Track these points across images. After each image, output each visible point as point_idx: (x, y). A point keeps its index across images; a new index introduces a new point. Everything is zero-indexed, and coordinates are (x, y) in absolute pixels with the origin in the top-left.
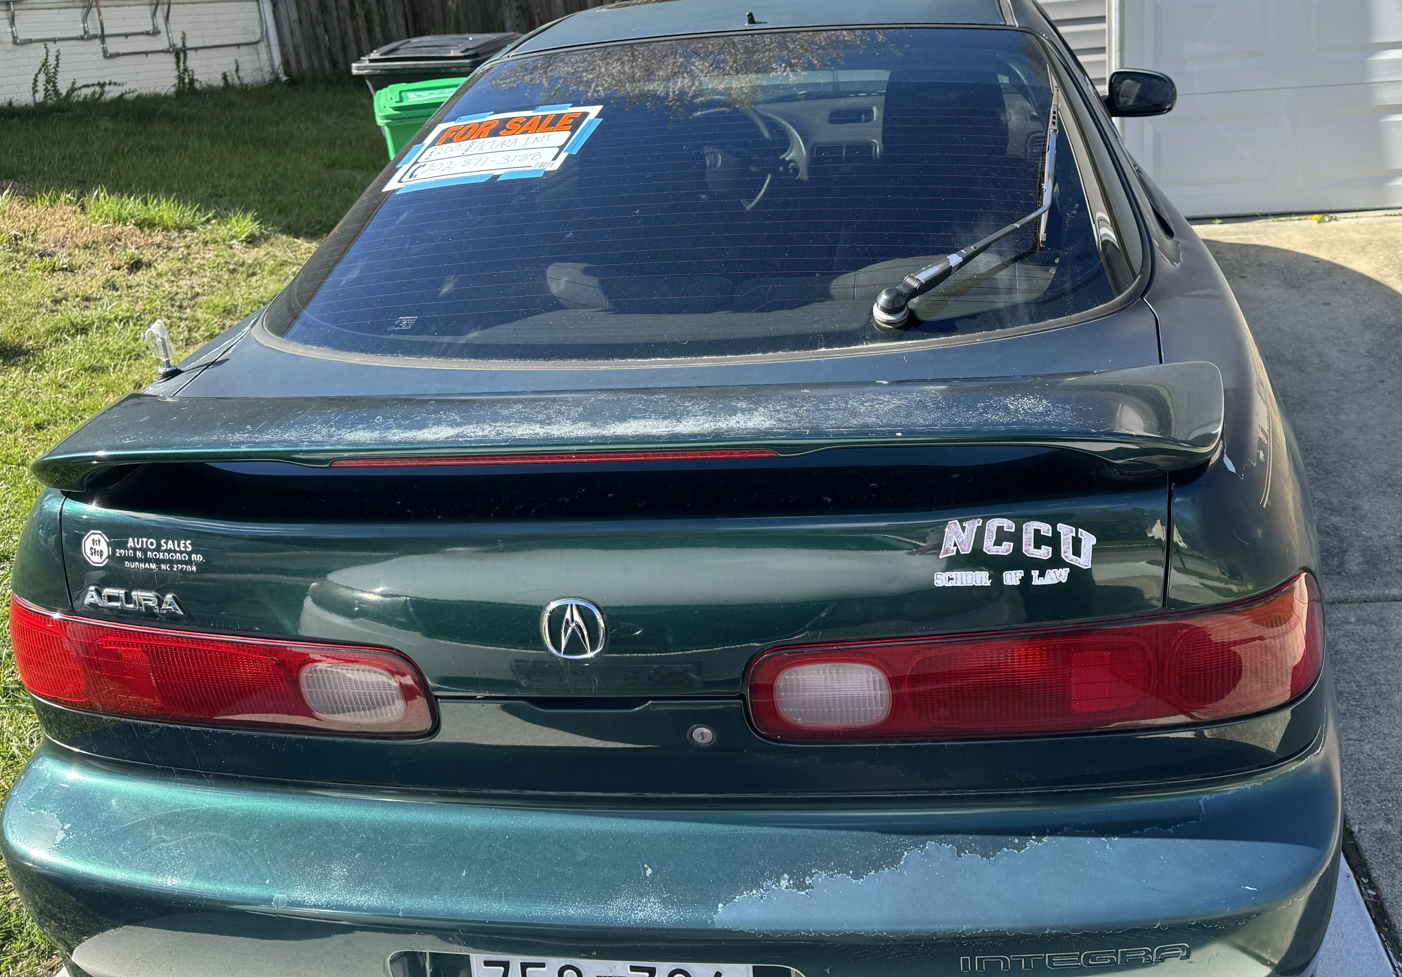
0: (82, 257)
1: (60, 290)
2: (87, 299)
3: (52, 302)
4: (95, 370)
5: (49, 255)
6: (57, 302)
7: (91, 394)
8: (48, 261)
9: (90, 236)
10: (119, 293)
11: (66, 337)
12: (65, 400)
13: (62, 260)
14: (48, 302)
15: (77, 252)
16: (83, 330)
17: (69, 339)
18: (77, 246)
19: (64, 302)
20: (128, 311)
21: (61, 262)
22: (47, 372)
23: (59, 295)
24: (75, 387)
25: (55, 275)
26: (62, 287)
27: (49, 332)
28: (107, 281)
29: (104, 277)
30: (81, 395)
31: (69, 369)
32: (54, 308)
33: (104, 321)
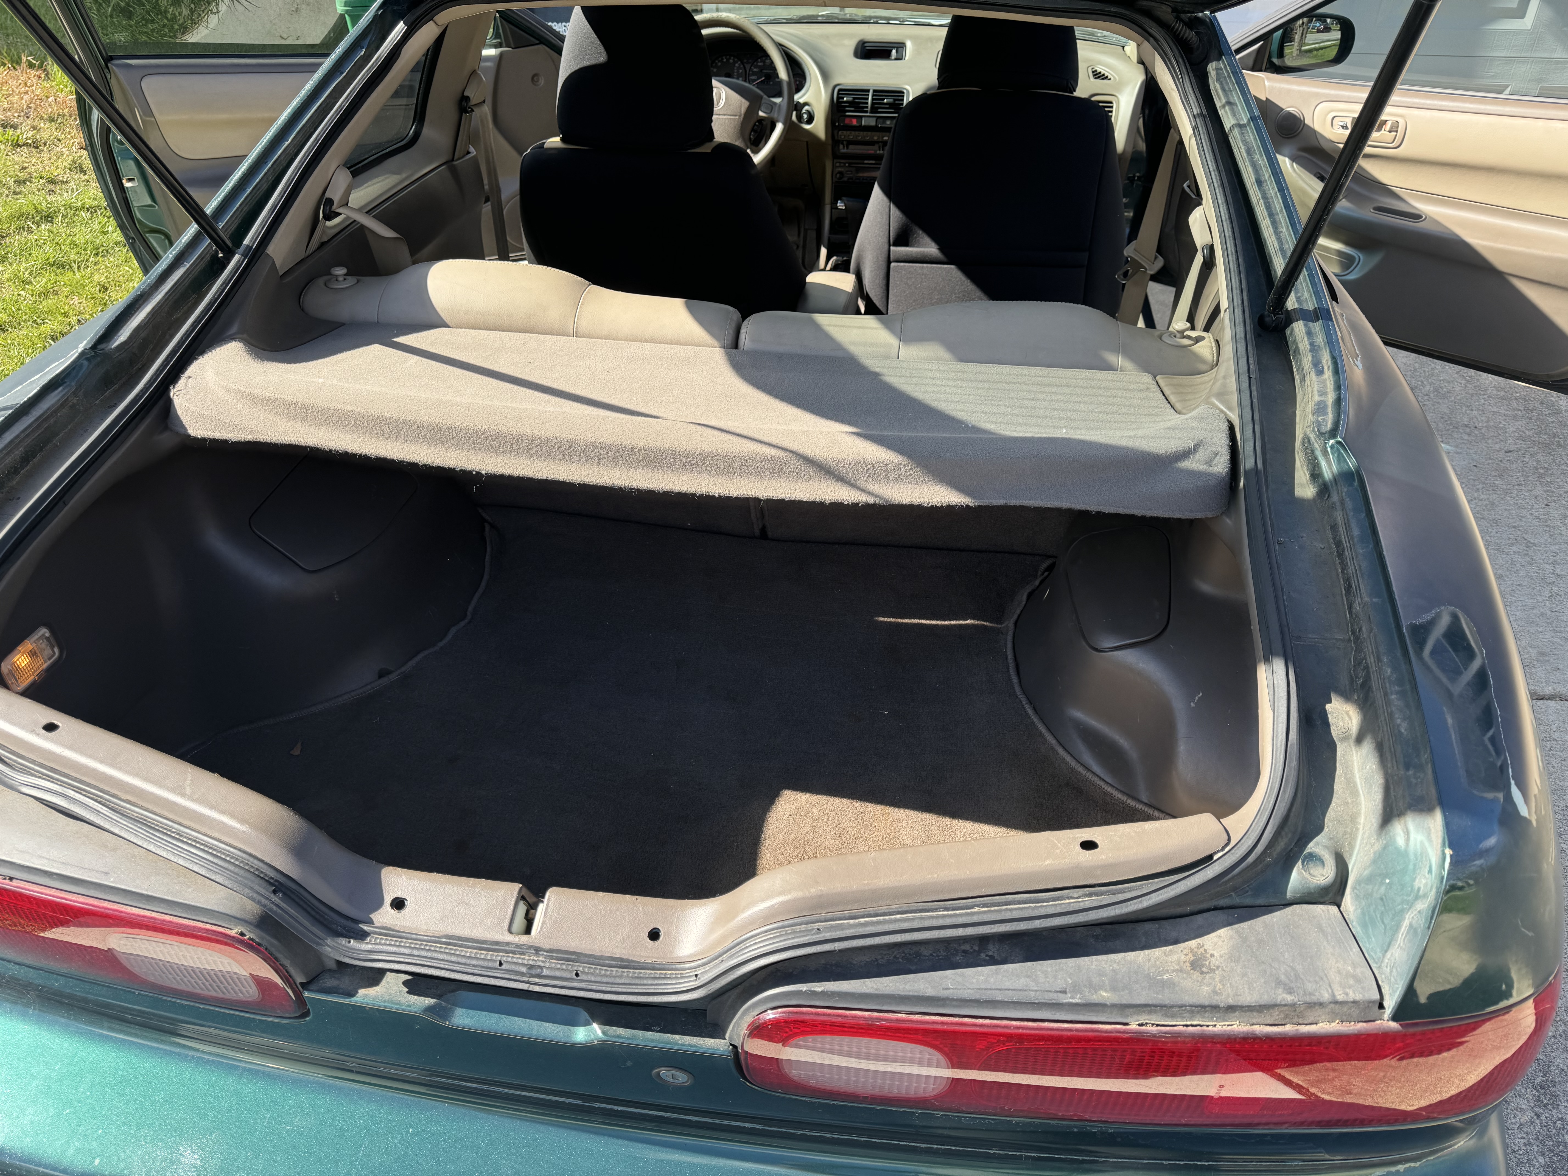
0: (47, 132)
1: (24, 168)
2: (52, 182)
3: (15, 182)
4: (61, 266)
5: (12, 127)
6: (20, 182)
7: (56, 293)
8: (11, 133)
9: (55, 108)
10: (86, 177)
11: (31, 225)
12: (27, 300)
13: (26, 133)
14: (12, 182)
15: (42, 125)
16: (48, 218)
17: (34, 227)
18: (42, 118)
19: (28, 183)
20: (95, 199)
21: (25, 136)
22: (11, 264)
23: (23, 175)
24: (40, 283)
25: (18, 150)
26: (27, 165)
27: (12, 218)
28: (74, 162)
29: (71, 158)
30: (45, 294)
31: (33, 263)
32: (18, 190)
33: (70, 208)
